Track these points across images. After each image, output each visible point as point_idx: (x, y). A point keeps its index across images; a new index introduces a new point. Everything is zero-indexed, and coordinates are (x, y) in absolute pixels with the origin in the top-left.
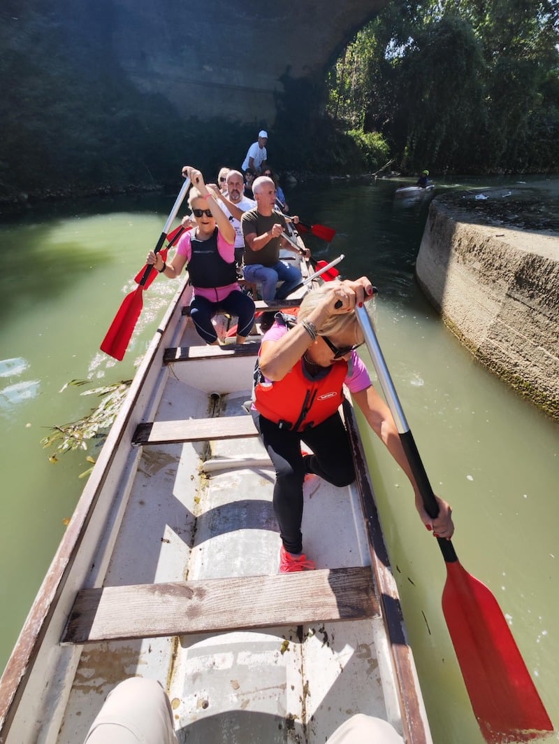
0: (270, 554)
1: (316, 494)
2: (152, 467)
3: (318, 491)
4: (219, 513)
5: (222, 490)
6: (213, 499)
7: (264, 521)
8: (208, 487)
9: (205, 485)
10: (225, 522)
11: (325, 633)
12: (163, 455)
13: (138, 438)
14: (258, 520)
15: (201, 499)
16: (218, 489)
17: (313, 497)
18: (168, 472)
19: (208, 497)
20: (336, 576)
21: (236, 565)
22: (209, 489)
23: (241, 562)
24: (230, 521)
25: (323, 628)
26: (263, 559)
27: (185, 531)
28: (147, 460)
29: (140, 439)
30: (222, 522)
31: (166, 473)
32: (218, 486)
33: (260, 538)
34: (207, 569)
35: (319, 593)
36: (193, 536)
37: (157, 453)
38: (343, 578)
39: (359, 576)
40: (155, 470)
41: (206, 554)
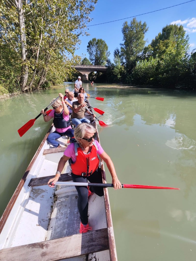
0: (78, 227)
1: (95, 200)
2: (35, 195)
3: (95, 199)
4: (60, 211)
5: (61, 202)
6: (58, 206)
7: (76, 213)
8: (57, 201)
9: (55, 200)
10: (62, 215)
11: (96, 258)
12: (40, 190)
13: (30, 184)
14: (74, 213)
15: (54, 206)
16: (60, 201)
17: (94, 201)
18: (42, 196)
19: (56, 206)
20: (97, 233)
21: (64, 233)
22: (57, 202)
23: (66, 231)
24: (63, 214)
25: (95, 256)
26: (75, 229)
27: (46, 220)
28: (34, 192)
29: (31, 185)
30: (61, 215)
31: (41, 197)
32: (60, 200)
33: (74, 220)
34: (54, 236)
35: (91, 241)
36: (49, 222)
37: (38, 189)
38: (99, 233)
39: (105, 232)
40: (36, 196)
41: (53, 229)
